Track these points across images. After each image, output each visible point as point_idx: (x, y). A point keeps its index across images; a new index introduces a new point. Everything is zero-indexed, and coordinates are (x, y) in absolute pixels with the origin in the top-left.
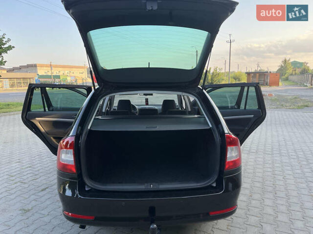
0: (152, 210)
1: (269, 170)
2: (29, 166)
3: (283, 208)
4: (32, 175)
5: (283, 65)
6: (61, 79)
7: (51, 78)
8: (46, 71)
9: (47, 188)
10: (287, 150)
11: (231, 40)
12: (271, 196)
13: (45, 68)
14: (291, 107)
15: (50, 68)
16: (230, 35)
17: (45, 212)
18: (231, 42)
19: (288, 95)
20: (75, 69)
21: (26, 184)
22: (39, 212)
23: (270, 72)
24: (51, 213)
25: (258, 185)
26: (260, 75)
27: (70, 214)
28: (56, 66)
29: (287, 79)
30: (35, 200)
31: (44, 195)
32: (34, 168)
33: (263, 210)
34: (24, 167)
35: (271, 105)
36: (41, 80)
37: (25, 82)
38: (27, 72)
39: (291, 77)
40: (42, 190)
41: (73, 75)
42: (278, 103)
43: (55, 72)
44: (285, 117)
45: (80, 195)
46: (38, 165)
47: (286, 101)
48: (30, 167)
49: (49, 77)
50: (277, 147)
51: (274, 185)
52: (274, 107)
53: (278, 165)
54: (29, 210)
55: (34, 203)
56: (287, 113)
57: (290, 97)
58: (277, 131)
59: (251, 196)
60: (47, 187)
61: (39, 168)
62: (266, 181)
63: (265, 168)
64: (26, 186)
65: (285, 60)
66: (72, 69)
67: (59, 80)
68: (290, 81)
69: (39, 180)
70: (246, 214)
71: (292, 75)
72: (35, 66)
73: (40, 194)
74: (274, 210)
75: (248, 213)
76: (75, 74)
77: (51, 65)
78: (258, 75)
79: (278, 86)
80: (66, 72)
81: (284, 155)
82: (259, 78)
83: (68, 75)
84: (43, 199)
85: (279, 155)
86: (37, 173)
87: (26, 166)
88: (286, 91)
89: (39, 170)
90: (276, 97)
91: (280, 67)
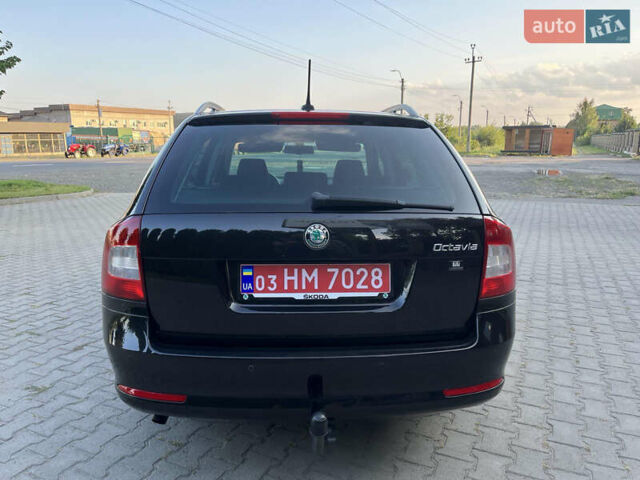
0: (315, 383)
1: (561, 315)
2: (51, 300)
3: (596, 392)
4: (53, 319)
5: (580, 113)
6: (120, 136)
7: (99, 135)
8: (89, 121)
9: (86, 345)
10: (597, 277)
11: (474, 58)
12: (567, 366)
13: (86, 113)
14: (599, 196)
15: (96, 114)
16: (473, 47)
17: (80, 393)
18: (473, 62)
19: (591, 174)
20: (148, 116)
21: (41, 338)
22: (68, 392)
23: (554, 126)
24: (93, 394)
25: (539, 344)
26: (532, 132)
27: (132, 391)
28: (110, 110)
29: (587, 143)
30: (59, 369)
31: (80, 359)
32: (60, 306)
33: (552, 393)
34: (41, 303)
35: (557, 191)
36: (77, 137)
37: (46, 142)
38: (49, 120)
39: (596, 139)
40: (75, 350)
41: (144, 128)
42: (571, 188)
43: (108, 121)
44: (587, 214)
45: (155, 349)
46: (69, 299)
47: (589, 183)
48: (51, 303)
49: (95, 131)
50: (575, 271)
51: (572, 344)
52: (563, 195)
53: (578, 306)
54: (45, 390)
55: (58, 375)
56: (591, 206)
57: (596, 177)
58: (572, 241)
59: (524, 366)
60: (85, 342)
61: (71, 306)
62: (555, 336)
63: (551, 310)
64: (41, 340)
65: (585, 103)
66: (142, 116)
67: (116, 138)
68: (594, 145)
69: (69, 329)
70: (516, 402)
71: (598, 133)
72: (66, 109)
73: (71, 357)
74: (576, 394)
75: (520, 400)
76: (149, 128)
77: (98, 107)
78: (528, 131)
79: (570, 154)
80: (131, 122)
81: (591, 285)
82: (531, 138)
83: (135, 128)
84: (77, 367)
85: (579, 287)
86: (65, 315)
87: (44, 302)
88: (586, 165)
89: (69, 310)
90: (566, 177)
91: (573, 118)
